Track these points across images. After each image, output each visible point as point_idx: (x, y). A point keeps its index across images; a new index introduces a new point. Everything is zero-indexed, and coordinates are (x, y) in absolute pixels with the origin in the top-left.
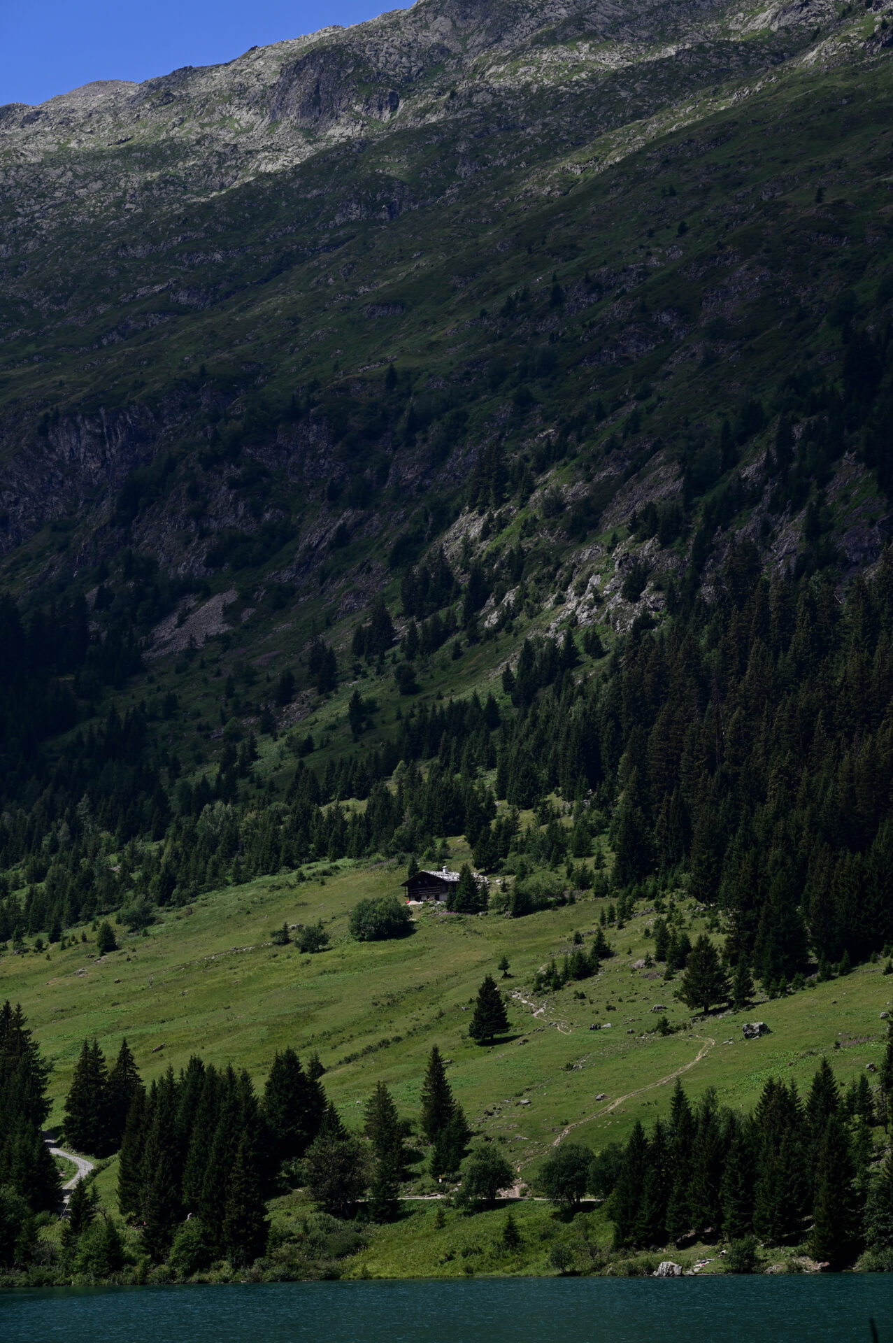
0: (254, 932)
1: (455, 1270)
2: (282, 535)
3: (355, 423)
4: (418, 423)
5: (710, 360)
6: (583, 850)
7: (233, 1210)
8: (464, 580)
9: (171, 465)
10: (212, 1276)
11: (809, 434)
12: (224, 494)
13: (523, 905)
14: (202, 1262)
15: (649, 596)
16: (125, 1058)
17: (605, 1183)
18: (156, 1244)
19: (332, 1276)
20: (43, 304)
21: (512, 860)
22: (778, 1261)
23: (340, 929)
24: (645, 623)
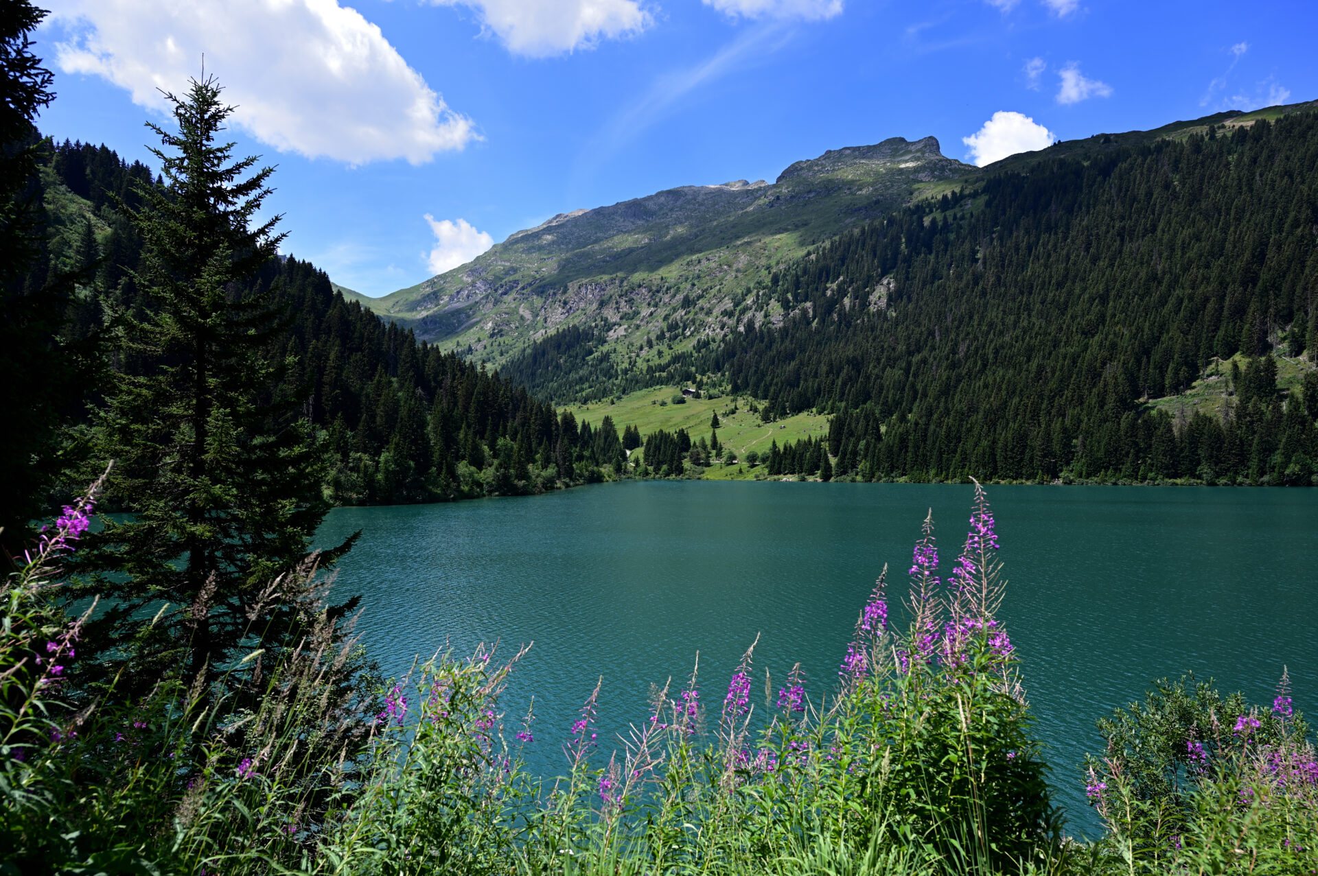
0: (648, 401)
1: (729, 478)
2: (637, 313)
3: (654, 288)
4: (668, 289)
5: (736, 277)
6: (721, 386)
7: (675, 464)
8: (681, 325)
9: (611, 297)
10: (671, 477)
11: (764, 294)
12: (623, 303)
13: (711, 397)
14: (668, 474)
15: (726, 329)
16: (636, 428)
17: (764, 460)
18: (657, 470)
19: (699, 479)
20: (576, 259)
21: (704, 387)
22: (811, 479)
23: (669, 401)
24: (725, 335)
